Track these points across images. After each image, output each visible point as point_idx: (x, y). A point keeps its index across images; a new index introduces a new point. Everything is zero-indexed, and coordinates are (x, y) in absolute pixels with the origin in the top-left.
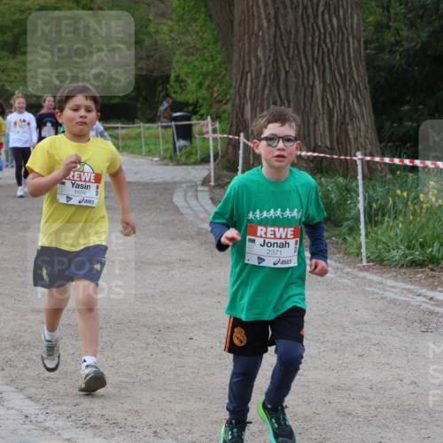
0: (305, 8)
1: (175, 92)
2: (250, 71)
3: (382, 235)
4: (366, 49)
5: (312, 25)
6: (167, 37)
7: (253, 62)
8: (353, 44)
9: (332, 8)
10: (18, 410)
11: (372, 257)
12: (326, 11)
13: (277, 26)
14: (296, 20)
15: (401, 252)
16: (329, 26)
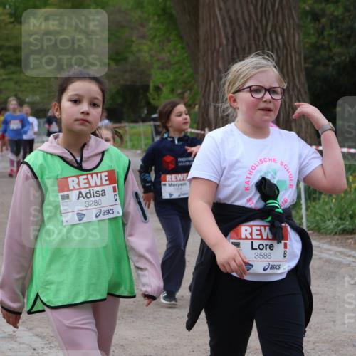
0: (256, 29)
1: (154, 99)
2: (213, 79)
3: (320, 208)
4: (305, 63)
5: (262, 43)
6: (147, 55)
7: (216, 72)
8: (295, 58)
9: (278, 29)
10: (28, 345)
11: (312, 226)
12: (273, 31)
13: (234, 43)
14: (249, 39)
15: (334, 223)
16: (275, 43)
